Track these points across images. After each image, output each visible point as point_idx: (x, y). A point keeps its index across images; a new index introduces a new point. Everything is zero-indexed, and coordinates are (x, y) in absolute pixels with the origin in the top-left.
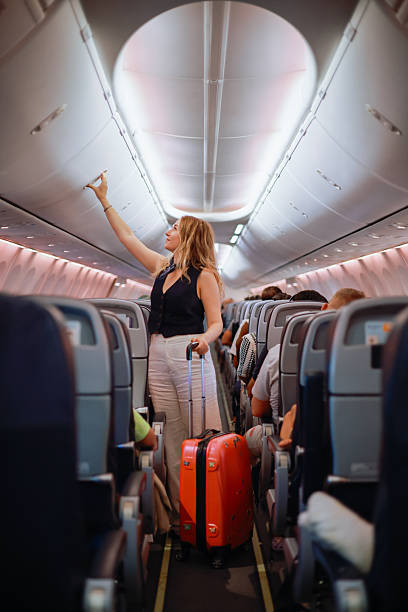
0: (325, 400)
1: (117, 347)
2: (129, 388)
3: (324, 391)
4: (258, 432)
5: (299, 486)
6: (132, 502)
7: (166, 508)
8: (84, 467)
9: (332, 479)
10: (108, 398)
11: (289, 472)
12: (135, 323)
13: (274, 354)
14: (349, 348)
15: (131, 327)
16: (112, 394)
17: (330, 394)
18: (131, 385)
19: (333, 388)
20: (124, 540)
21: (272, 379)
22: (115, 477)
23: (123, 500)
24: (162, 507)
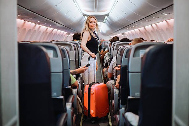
0: (127, 73)
1: (65, 57)
3: (127, 71)
4: (110, 82)
5: (120, 100)
8: (54, 94)
9: (129, 97)
10: (62, 73)
11: (118, 95)
12: (71, 49)
13: (114, 59)
14: (135, 58)
16: (63, 72)
17: (129, 72)
18: (70, 69)
19: (130, 70)
21: (114, 67)
22: (64, 97)
23: (67, 103)
24: (79, 105)
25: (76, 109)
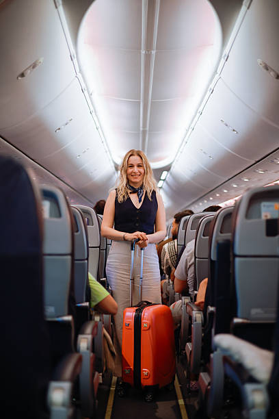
0: (231, 259)
1: (77, 231)
2: (86, 261)
3: (231, 254)
4: (178, 305)
5: (212, 327)
6: (87, 338)
7: (112, 353)
9: (236, 320)
10: (69, 258)
11: (203, 326)
12: (91, 222)
13: (190, 246)
14: (249, 221)
15: (88, 225)
16: (72, 254)
17: (235, 256)
18: (87, 259)
19: (238, 251)
20: (80, 359)
21: (189, 264)
22: (73, 318)
23: (80, 337)
24: (109, 353)
25: (100, 360)
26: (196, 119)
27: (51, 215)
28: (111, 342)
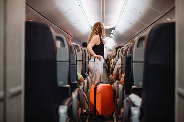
0: (131, 63)
1: (72, 53)
2: (76, 65)
3: (131, 61)
6: (75, 94)
7: (87, 102)
8: (61, 83)
9: (133, 87)
10: (68, 63)
14: (139, 48)
15: (78, 51)
16: (69, 61)
17: (133, 62)
18: (76, 64)
19: (134, 60)
21: (119, 68)
22: (70, 85)
23: (73, 93)
24: (86, 102)
25: (82, 104)
26: (124, 7)
27: (61, 46)
28: (87, 98)
